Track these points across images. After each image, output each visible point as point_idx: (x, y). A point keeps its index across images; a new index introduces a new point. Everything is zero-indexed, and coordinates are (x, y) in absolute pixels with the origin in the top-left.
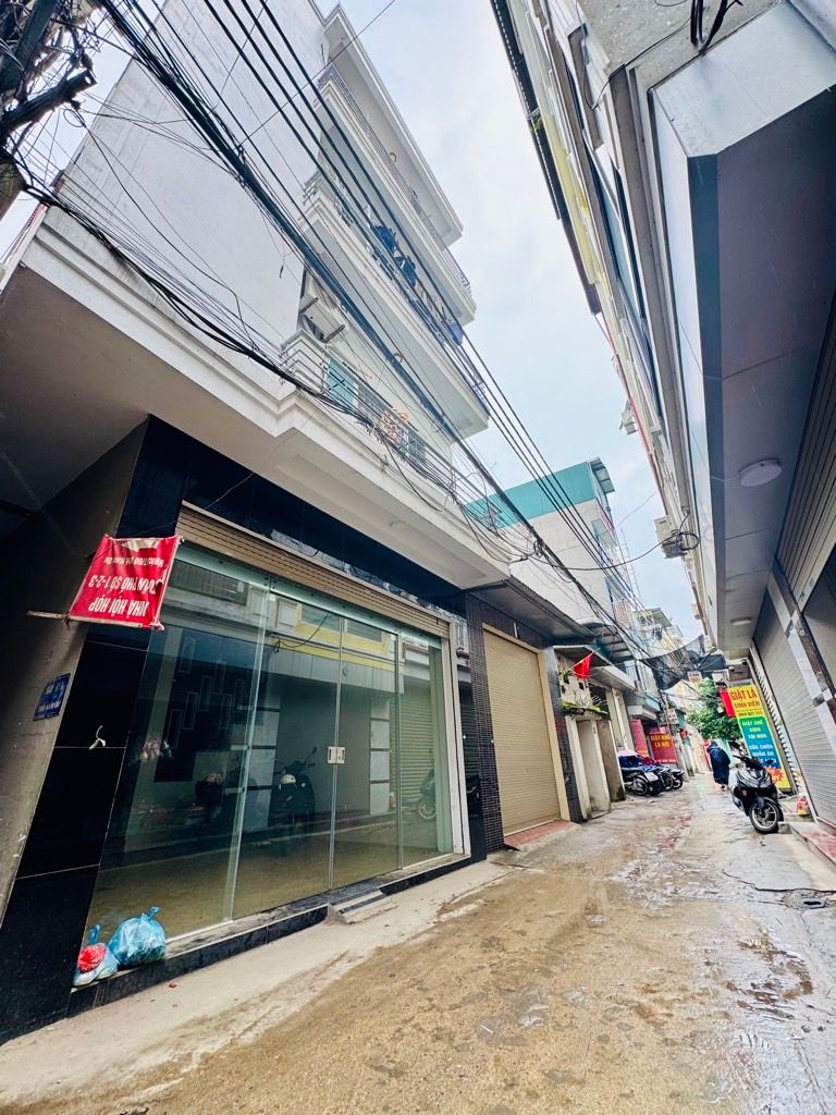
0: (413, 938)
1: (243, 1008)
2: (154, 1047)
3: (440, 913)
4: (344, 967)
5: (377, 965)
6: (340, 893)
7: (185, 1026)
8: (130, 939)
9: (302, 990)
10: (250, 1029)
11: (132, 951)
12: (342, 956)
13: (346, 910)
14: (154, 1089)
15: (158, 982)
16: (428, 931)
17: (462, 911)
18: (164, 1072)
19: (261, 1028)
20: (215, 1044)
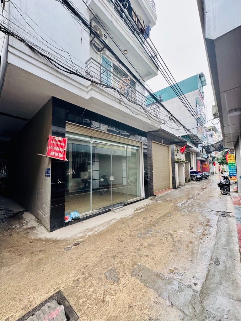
0: (129, 216)
1: (95, 227)
2: (81, 233)
3: (135, 211)
4: (114, 221)
5: (120, 221)
6: (114, 206)
7: (85, 230)
8: (73, 215)
9: (106, 225)
10: (96, 231)
11: (74, 217)
12: (114, 219)
13: (115, 209)
14: (81, 240)
15: (79, 222)
16: (132, 215)
17: (140, 211)
18: (82, 237)
19: (98, 231)
20: (90, 233)
